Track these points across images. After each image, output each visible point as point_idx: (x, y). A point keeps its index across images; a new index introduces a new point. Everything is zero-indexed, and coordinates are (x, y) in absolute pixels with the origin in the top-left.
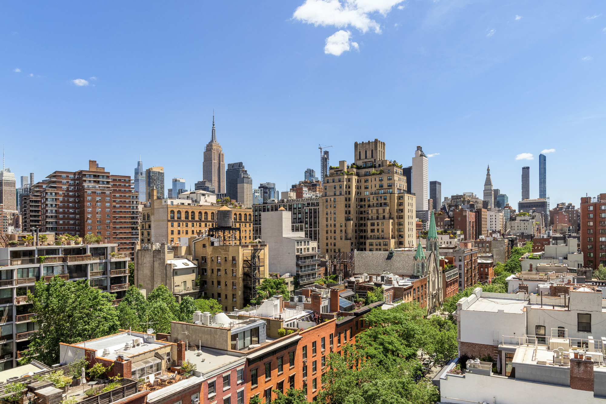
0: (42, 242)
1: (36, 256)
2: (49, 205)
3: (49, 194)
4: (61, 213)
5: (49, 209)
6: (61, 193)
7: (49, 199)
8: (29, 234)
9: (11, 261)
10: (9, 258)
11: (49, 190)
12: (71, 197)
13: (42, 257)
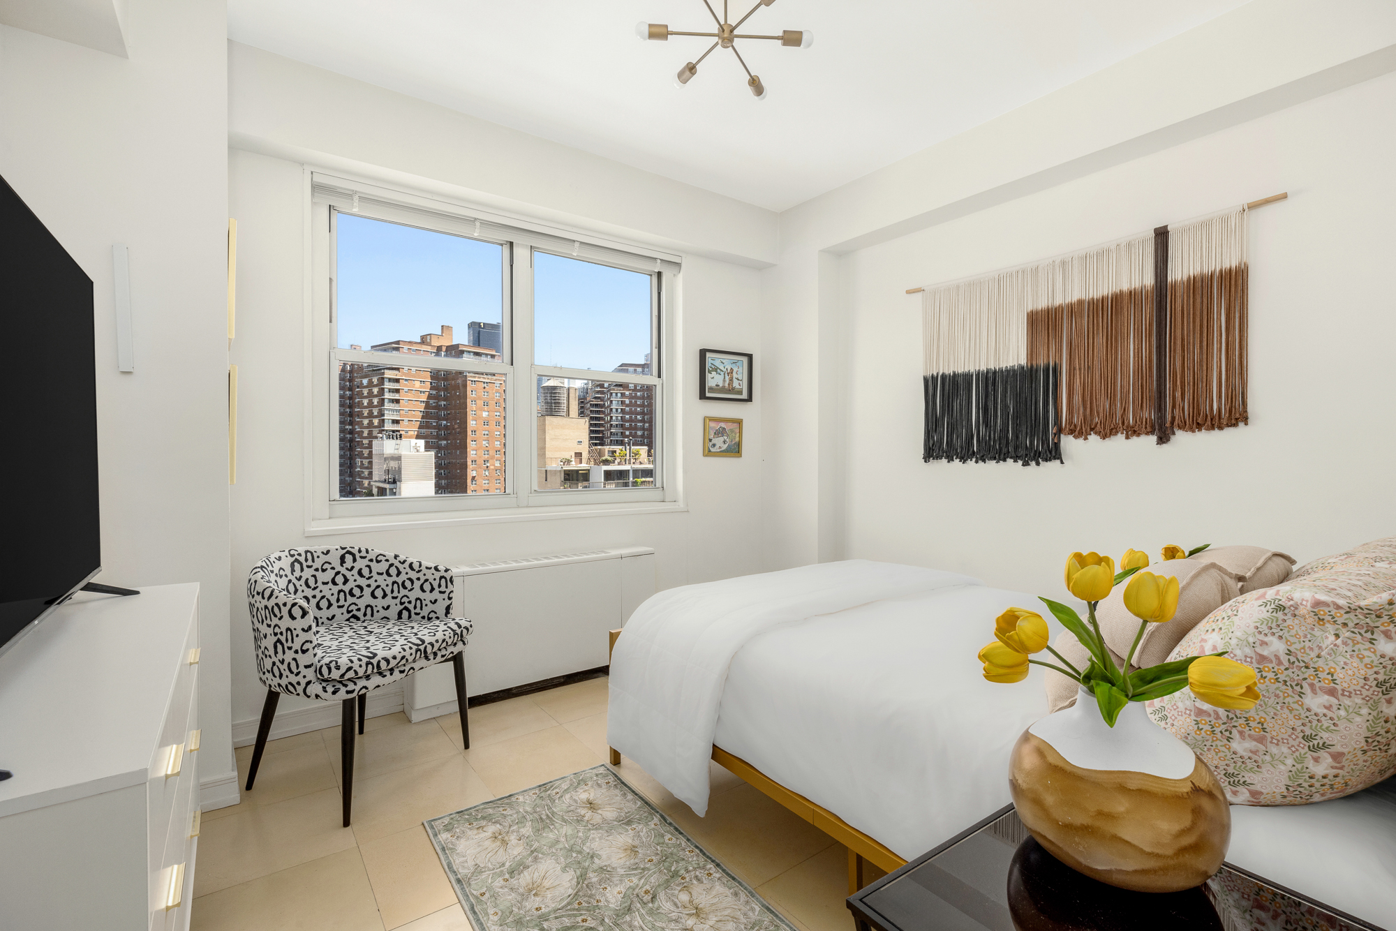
0: (635, 459)
1: (631, 479)
2: (614, 410)
3: (614, 395)
4: (627, 421)
5: (614, 415)
6: (627, 393)
7: (614, 402)
8: (620, 447)
9: (605, 484)
10: (603, 481)
11: (614, 390)
12: (639, 398)
13: (639, 480)
